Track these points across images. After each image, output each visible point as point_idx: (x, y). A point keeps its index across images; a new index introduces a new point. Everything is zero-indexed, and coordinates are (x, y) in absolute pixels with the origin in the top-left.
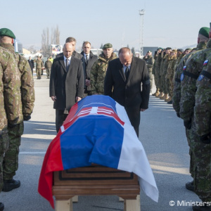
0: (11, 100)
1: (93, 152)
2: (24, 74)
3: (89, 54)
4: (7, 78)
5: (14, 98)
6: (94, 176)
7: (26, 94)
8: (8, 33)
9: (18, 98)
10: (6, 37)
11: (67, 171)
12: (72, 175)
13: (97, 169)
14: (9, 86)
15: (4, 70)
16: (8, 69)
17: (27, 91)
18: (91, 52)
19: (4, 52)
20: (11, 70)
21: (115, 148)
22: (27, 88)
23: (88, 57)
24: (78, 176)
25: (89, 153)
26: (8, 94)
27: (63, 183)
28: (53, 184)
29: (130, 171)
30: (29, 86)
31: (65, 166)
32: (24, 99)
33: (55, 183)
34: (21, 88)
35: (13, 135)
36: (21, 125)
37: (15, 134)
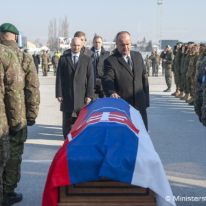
0: (13, 104)
1: (104, 165)
2: (28, 73)
3: (100, 50)
4: (9, 79)
5: (16, 102)
6: (104, 191)
7: (30, 96)
8: (11, 29)
9: (20, 101)
10: (8, 34)
11: (75, 186)
12: (79, 191)
13: (108, 184)
14: (11, 88)
15: (5, 71)
16: (10, 69)
17: (31, 92)
18: (102, 48)
19: (5, 51)
20: (13, 71)
21: (128, 160)
22: (31, 89)
23: (99, 53)
24: (87, 191)
25: (100, 165)
26: (10, 97)
27: (69, 199)
28: (59, 201)
29: (145, 186)
30: (33, 87)
31: (73, 180)
32: (28, 101)
33: (61, 200)
34: (25, 89)
35: (15, 142)
36: (24, 131)
37: (17, 141)
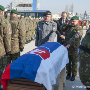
1: (23, 72)
3: (65, 20)
6: (25, 83)
9: (9, 42)
11: (13, 80)
12: (15, 82)
13: (26, 80)
15: (4, 29)
17: (21, 38)
20: (7, 29)
21: (34, 71)
22: (21, 37)
24: (18, 82)
25: (21, 72)
26: (5, 40)
27: (11, 85)
28: (7, 85)
30: (22, 36)
31: (11, 77)
32: (20, 42)
33: (8, 85)
35: (15, 58)
